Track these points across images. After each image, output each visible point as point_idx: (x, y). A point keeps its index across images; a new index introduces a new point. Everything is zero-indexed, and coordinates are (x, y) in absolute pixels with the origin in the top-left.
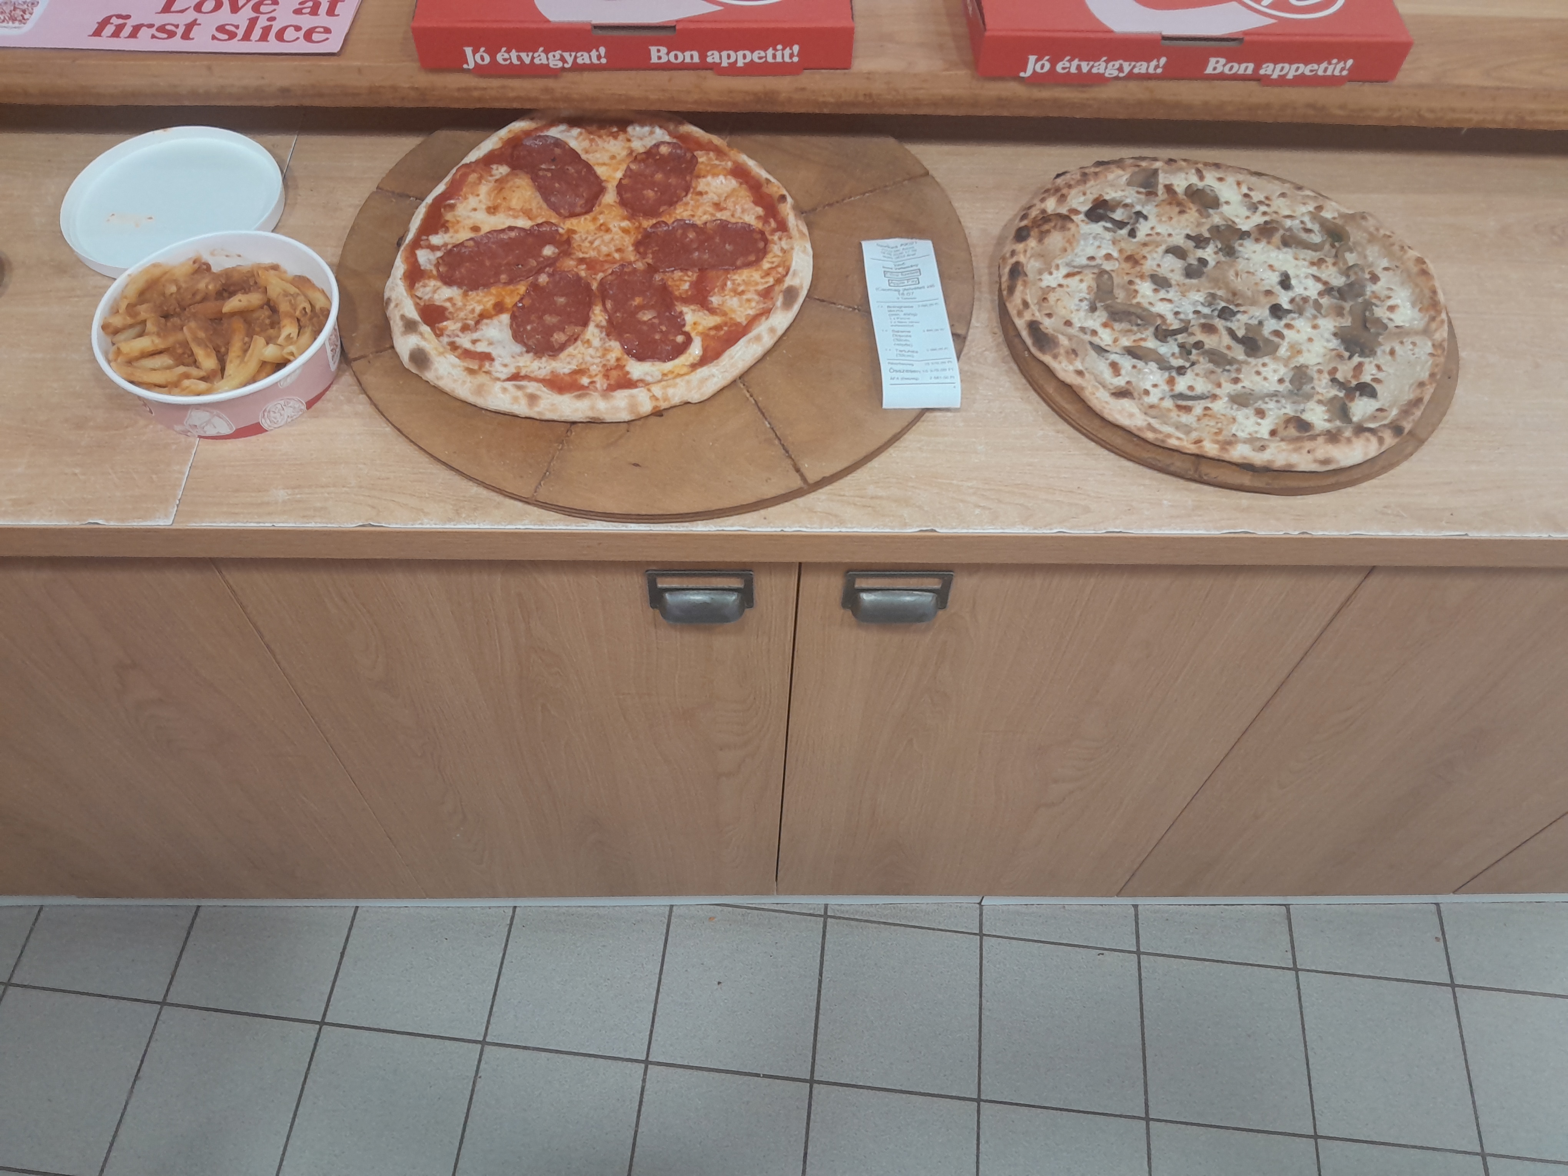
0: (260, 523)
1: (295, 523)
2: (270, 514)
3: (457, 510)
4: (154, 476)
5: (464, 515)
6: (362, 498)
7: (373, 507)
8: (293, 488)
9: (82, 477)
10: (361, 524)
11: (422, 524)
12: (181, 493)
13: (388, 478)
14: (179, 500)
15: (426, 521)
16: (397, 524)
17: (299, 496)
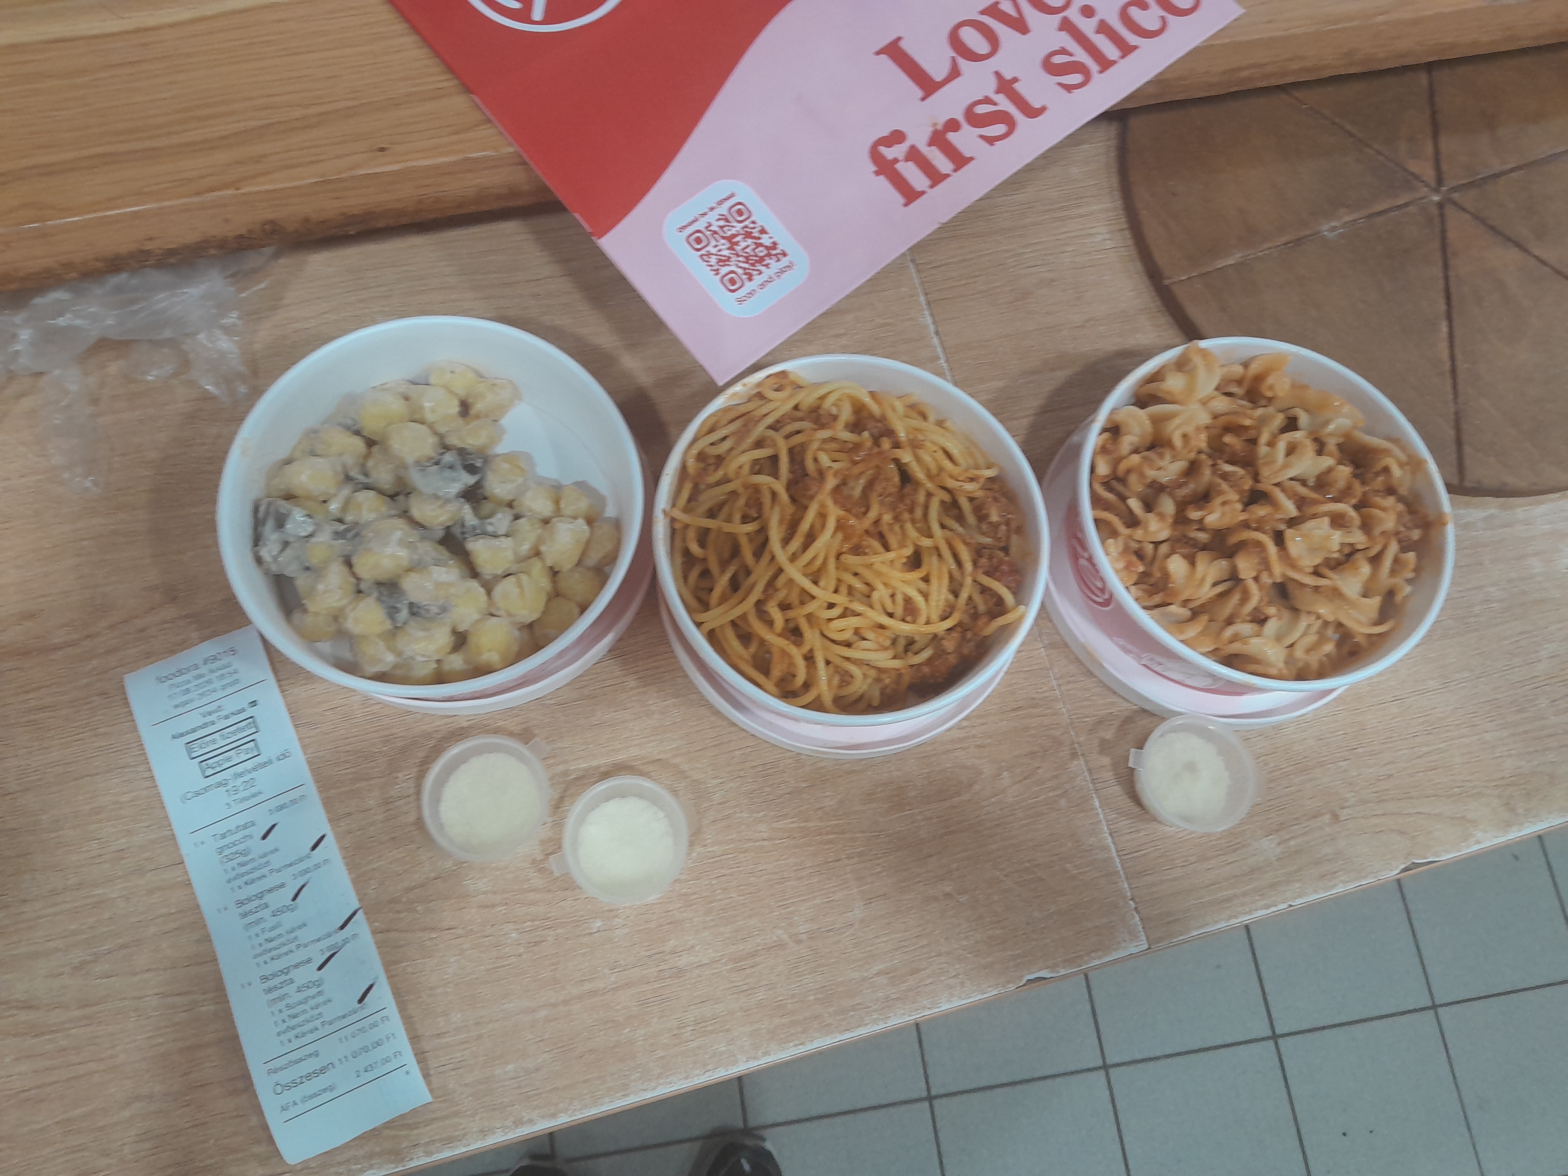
0: (1268, 907)
1: (1316, 892)
2: (1273, 886)
3: (1507, 804)
4: (1068, 866)
5: (1521, 811)
6: (1376, 821)
7: (1402, 833)
8: (1278, 831)
9: (963, 899)
10: (1403, 866)
11: (1478, 842)
12: (1126, 886)
13: (1390, 776)
14: (1132, 899)
15: (1479, 835)
16: (1447, 852)
17: (1292, 843)
